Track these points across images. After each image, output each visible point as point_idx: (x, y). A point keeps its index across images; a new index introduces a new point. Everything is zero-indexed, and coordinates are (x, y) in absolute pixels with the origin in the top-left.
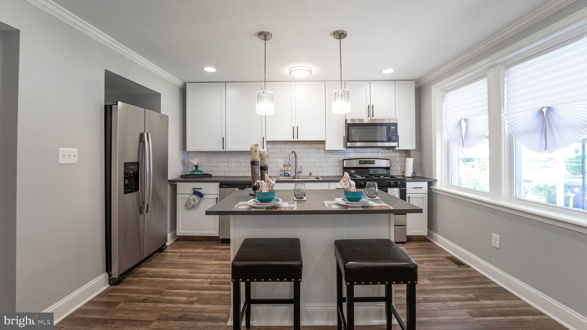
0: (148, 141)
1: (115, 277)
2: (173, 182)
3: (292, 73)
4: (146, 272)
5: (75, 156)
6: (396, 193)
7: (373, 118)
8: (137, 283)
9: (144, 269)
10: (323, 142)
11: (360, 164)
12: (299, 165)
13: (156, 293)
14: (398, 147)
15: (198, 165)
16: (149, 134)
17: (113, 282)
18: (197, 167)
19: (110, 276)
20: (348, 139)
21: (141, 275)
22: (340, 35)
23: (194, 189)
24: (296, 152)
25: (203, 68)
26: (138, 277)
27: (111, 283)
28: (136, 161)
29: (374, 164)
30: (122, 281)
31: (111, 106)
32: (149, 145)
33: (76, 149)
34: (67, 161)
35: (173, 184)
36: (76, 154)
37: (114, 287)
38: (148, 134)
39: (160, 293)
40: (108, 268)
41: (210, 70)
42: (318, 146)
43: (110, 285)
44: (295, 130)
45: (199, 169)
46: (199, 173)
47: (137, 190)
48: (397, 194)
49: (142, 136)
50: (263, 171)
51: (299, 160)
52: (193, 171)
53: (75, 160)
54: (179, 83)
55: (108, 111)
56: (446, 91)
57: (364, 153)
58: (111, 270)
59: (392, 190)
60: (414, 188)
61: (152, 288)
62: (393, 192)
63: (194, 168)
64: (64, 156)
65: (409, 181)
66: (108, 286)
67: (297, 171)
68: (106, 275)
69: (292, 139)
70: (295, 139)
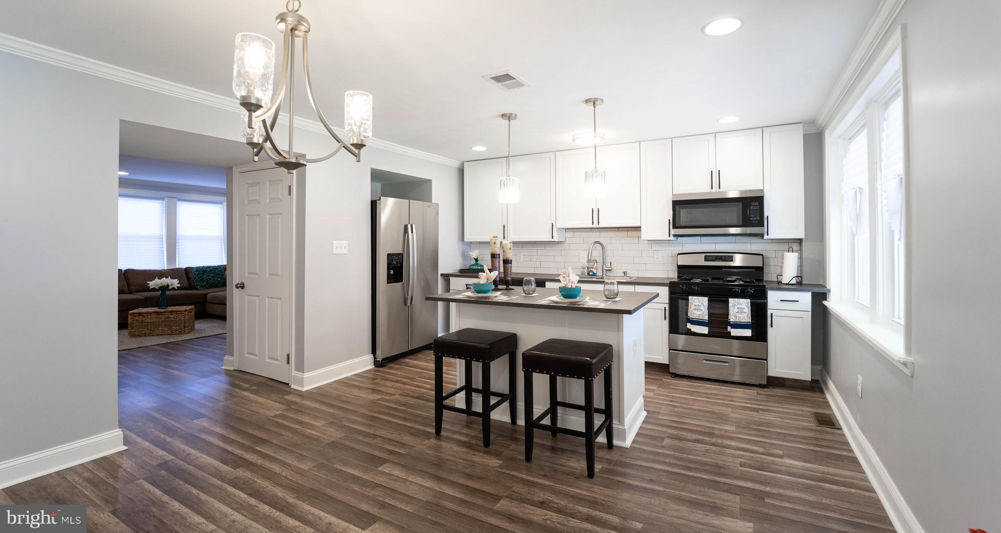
0: (412, 232)
1: (379, 360)
2: (447, 277)
3: (576, 141)
4: (409, 362)
5: (345, 247)
6: (743, 306)
7: (721, 190)
8: (397, 369)
9: (407, 360)
10: (638, 229)
11: (706, 260)
12: (608, 260)
13: (408, 379)
14: (768, 235)
15: (477, 259)
16: (414, 226)
17: (377, 364)
18: (476, 260)
19: (375, 358)
20: (675, 223)
21: (403, 364)
22: (594, 102)
23: (467, 285)
24: (602, 241)
25: (471, 148)
26: (399, 365)
27: (376, 365)
28: (401, 252)
29: (732, 261)
30: (385, 366)
31: (376, 201)
32: (413, 237)
33: (347, 242)
34: (338, 251)
35: (446, 277)
36: (347, 246)
37: (378, 369)
38: (412, 226)
39: (412, 379)
40: (374, 352)
41: (479, 149)
42: (630, 233)
43: (375, 367)
44: (596, 213)
45: (479, 262)
46: (479, 268)
47: (401, 280)
48: (745, 307)
49: (406, 227)
50: (505, 265)
51: (609, 253)
52: (472, 265)
53: (345, 251)
54: (456, 164)
55: (374, 205)
56: (850, 139)
57: (717, 245)
58: (376, 353)
59: (736, 302)
60: (781, 301)
61: (406, 375)
62: (738, 304)
63: (474, 262)
64: (337, 247)
65: (773, 289)
66: (374, 367)
67: (605, 268)
68: (372, 356)
69: (591, 226)
70: (595, 225)
